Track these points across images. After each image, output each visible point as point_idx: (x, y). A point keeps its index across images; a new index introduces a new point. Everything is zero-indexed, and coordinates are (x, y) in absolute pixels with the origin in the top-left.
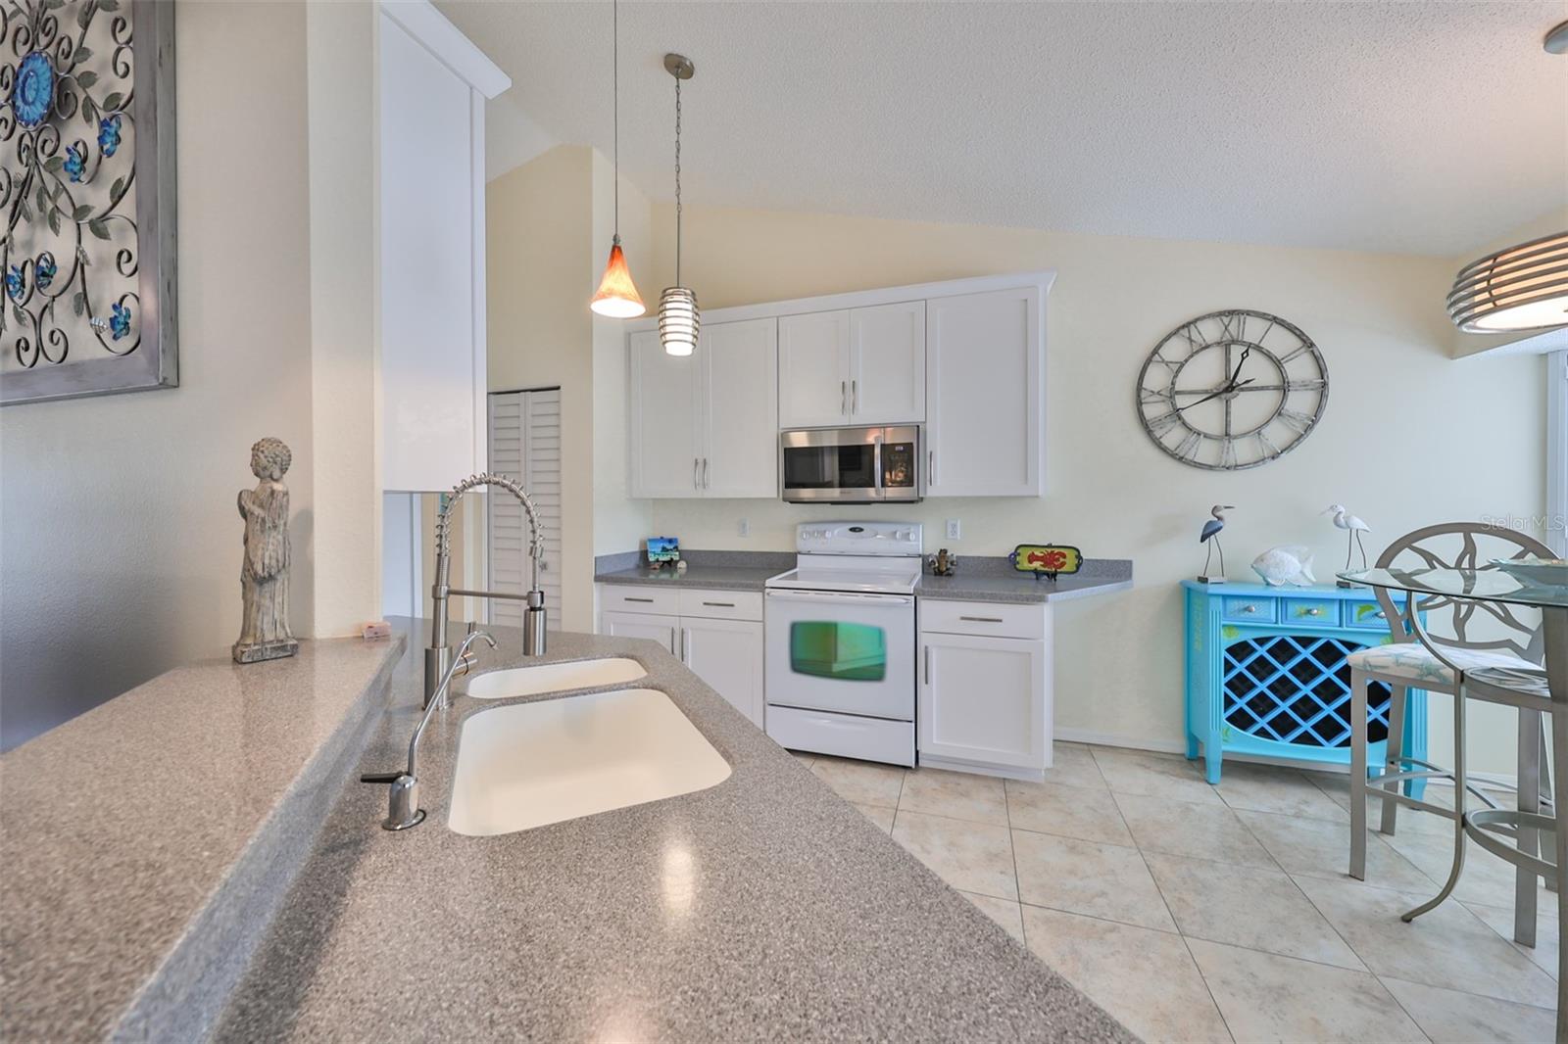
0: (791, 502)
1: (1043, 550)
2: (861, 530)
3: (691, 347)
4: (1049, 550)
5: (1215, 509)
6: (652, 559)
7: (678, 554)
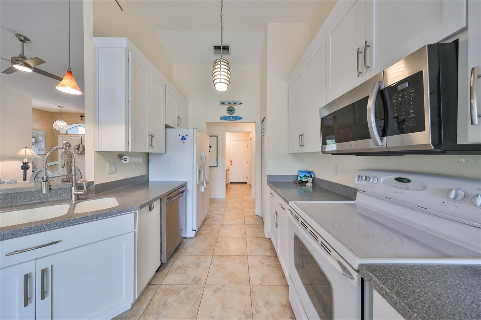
6: (299, 179)
7: (312, 179)
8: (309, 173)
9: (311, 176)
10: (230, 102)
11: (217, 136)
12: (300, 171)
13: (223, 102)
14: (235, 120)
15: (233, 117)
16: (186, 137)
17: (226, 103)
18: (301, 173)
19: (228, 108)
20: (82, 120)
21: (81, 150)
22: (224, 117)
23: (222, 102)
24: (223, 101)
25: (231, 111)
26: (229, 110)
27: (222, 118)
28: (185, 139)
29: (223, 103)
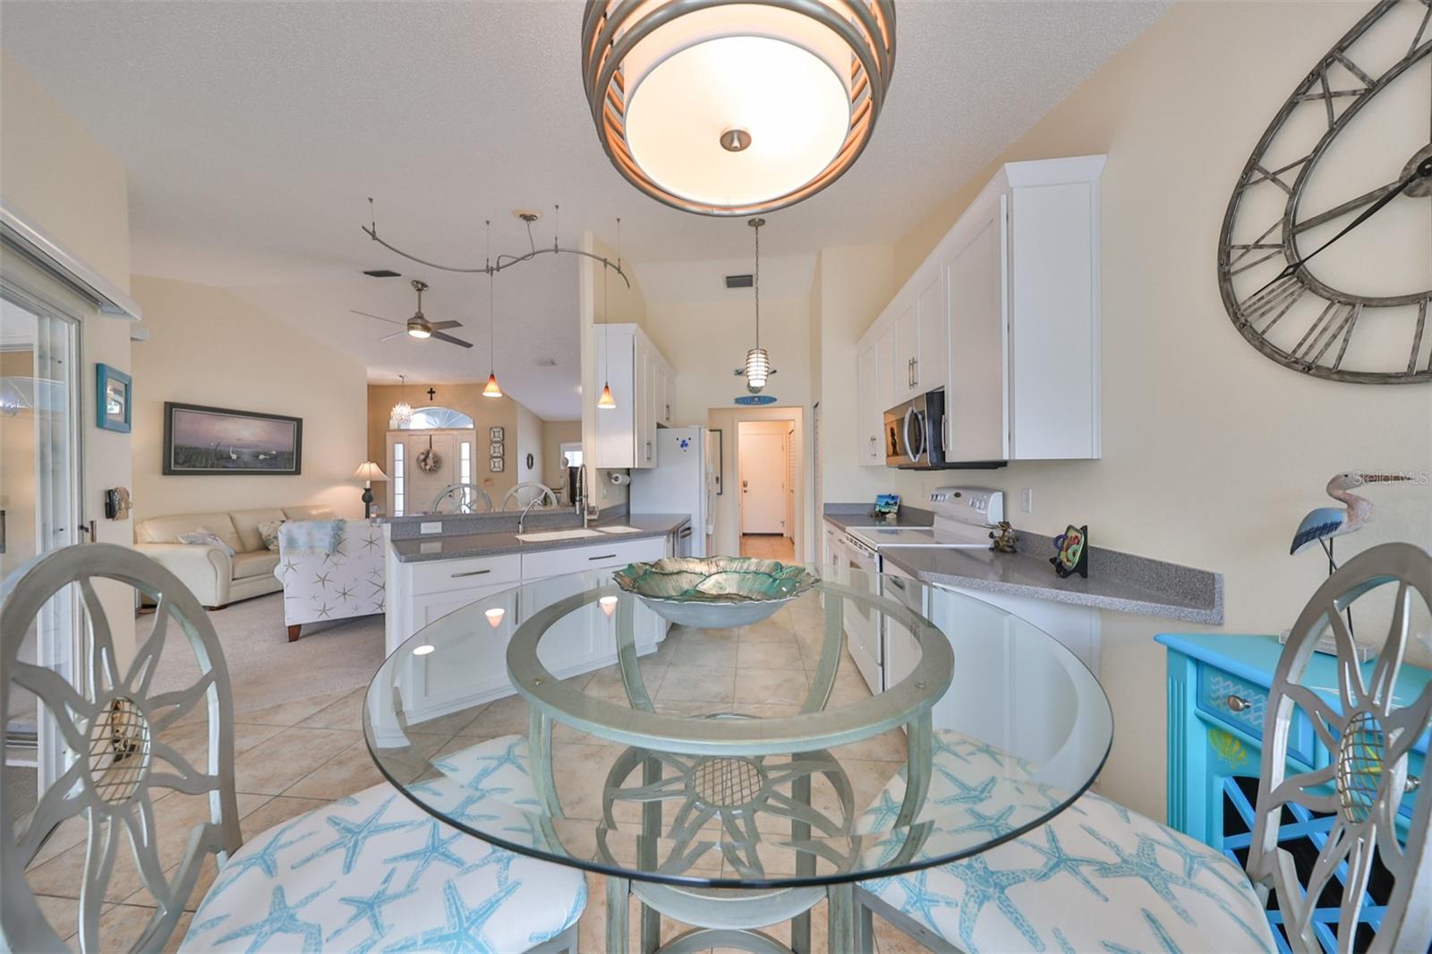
2: (960, 496)
6: (877, 510)
7: (896, 507)
8: (893, 498)
9: (896, 503)
11: (720, 431)
12: (880, 496)
13: (740, 370)
15: (759, 397)
16: (687, 441)
17: (745, 372)
18: (880, 499)
20: (431, 399)
21: (430, 462)
23: (737, 371)
24: (739, 368)
27: (738, 401)
28: (687, 445)
29: (740, 373)
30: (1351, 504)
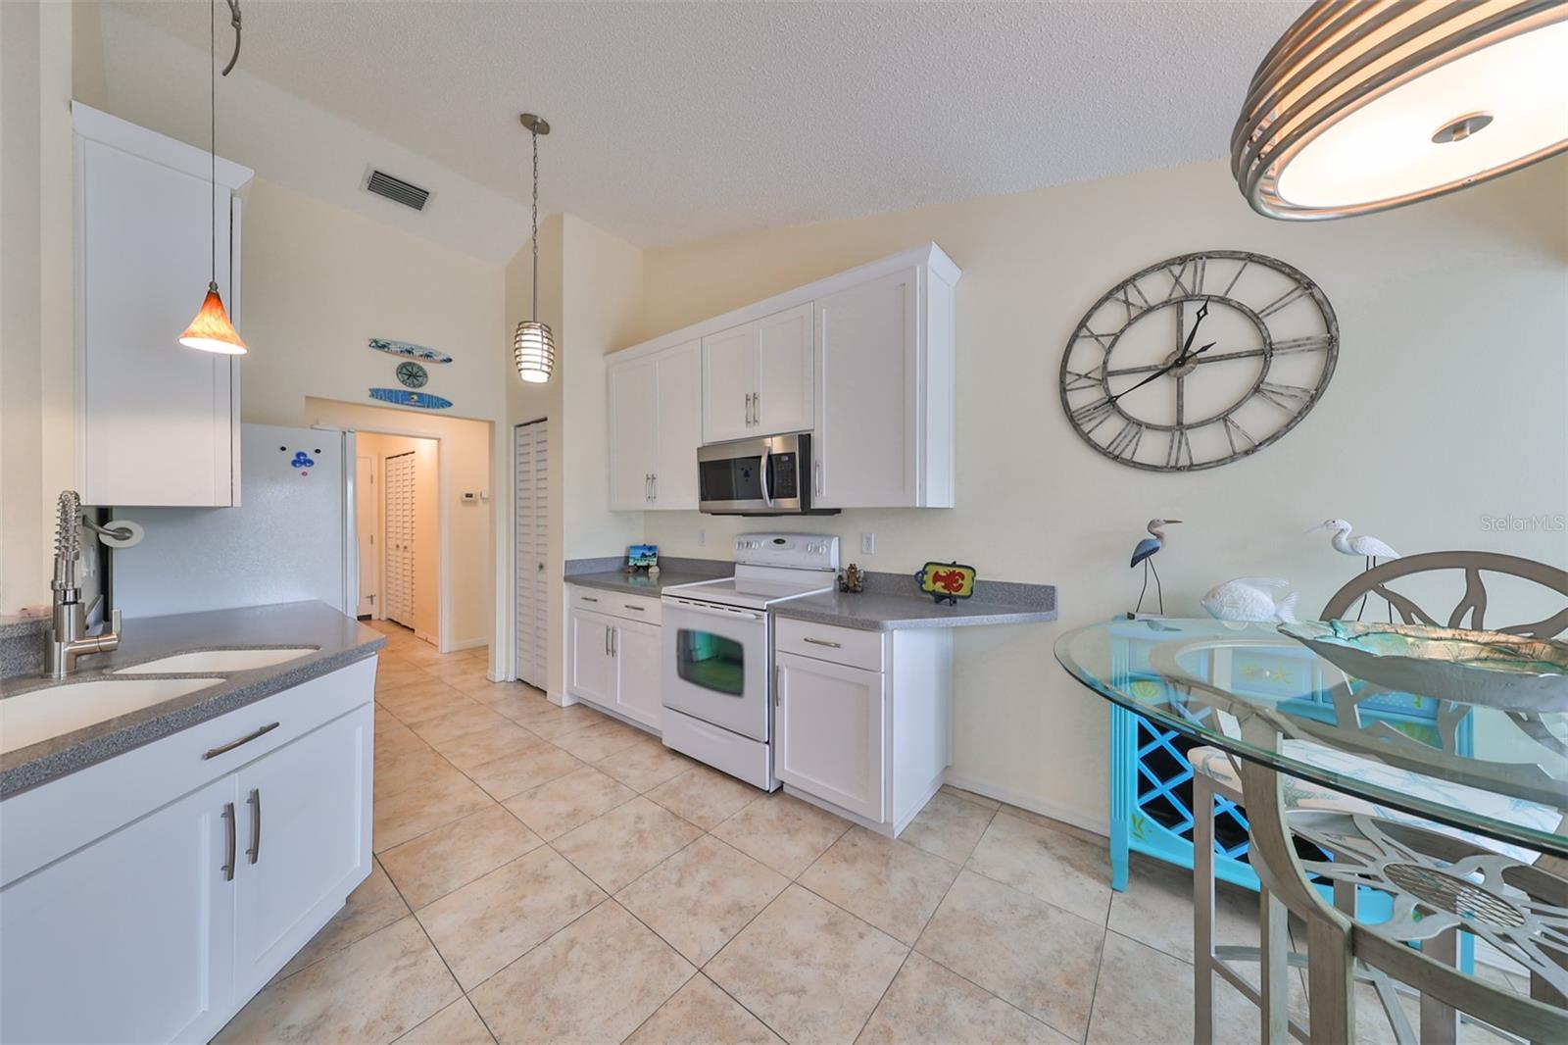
0: (713, 514)
1: (946, 569)
2: (783, 542)
3: (547, 375)
4: (951, 569)
5: (1152, 524)
6: (631, 563)
7: (655, 559)
8: (650, 548)
9: (654, 554)
10: (408, 348)
12: (633, 547)
13: (382, 343)
14: (428, 407)
15: (419, 395)
16: (311, 456)
17: (393, 348)
18: (632, 551)
19: (404, 365)
22: (384, 390)
23: (376, 342)
24: (383, 338)
25: (411, 375)
26: (404, 371)
27: (376, 393)
28: (309, 462)
29: (381, 346)
30: (1159, 536)
